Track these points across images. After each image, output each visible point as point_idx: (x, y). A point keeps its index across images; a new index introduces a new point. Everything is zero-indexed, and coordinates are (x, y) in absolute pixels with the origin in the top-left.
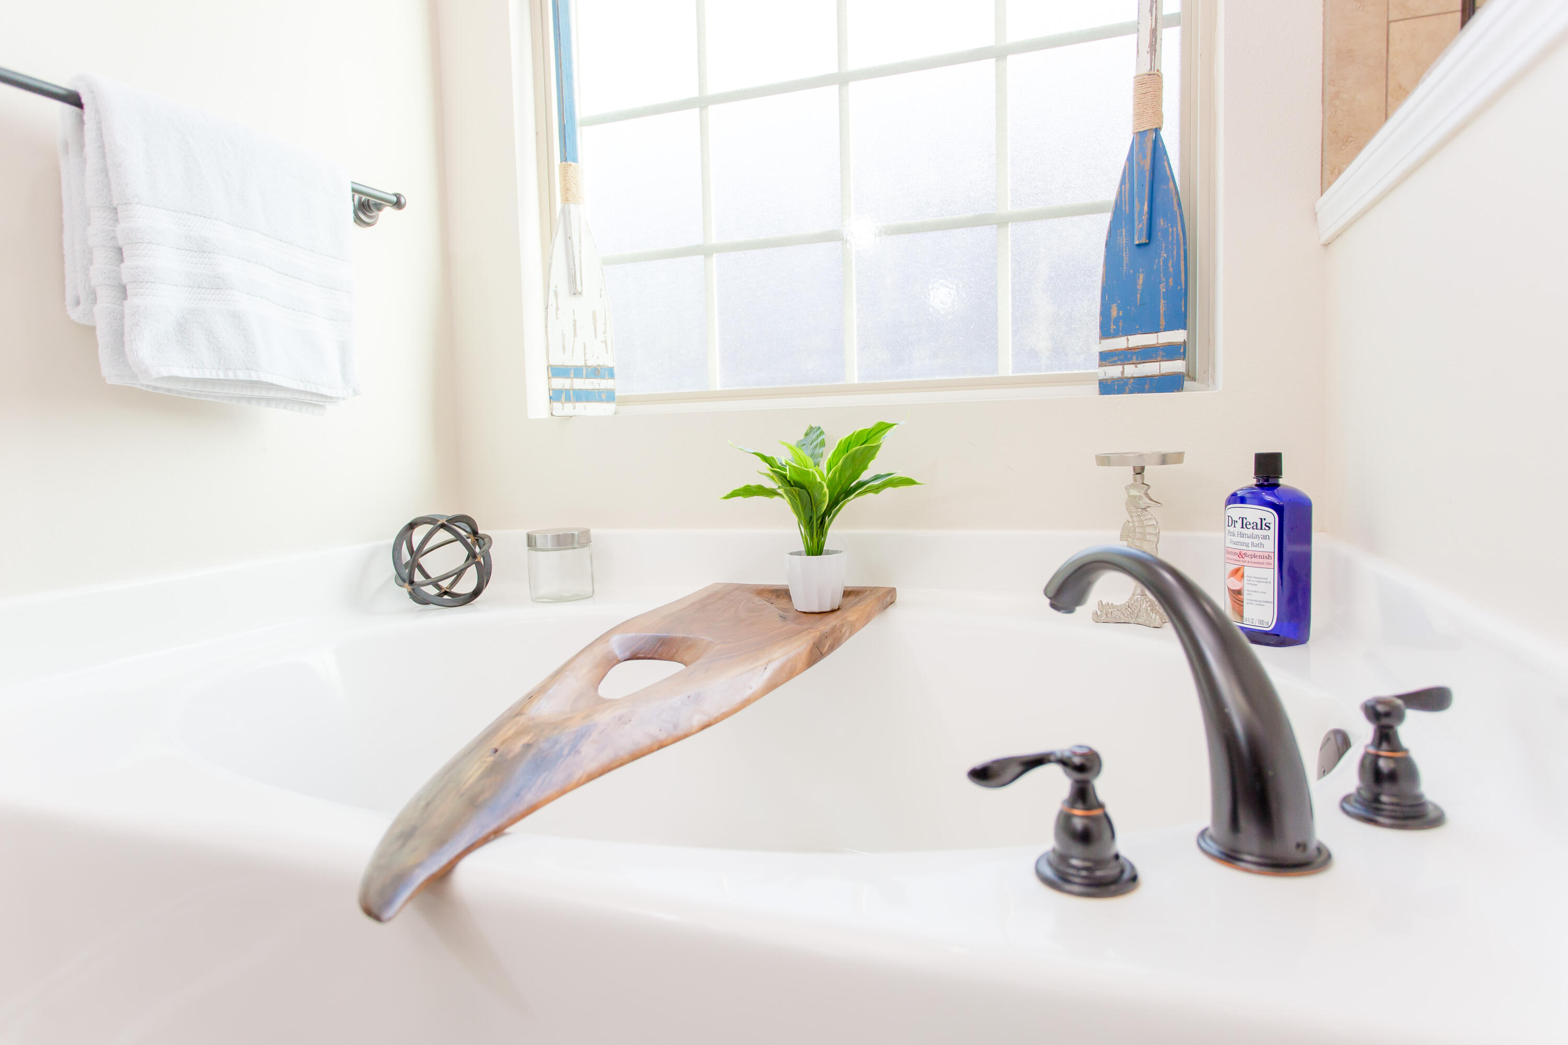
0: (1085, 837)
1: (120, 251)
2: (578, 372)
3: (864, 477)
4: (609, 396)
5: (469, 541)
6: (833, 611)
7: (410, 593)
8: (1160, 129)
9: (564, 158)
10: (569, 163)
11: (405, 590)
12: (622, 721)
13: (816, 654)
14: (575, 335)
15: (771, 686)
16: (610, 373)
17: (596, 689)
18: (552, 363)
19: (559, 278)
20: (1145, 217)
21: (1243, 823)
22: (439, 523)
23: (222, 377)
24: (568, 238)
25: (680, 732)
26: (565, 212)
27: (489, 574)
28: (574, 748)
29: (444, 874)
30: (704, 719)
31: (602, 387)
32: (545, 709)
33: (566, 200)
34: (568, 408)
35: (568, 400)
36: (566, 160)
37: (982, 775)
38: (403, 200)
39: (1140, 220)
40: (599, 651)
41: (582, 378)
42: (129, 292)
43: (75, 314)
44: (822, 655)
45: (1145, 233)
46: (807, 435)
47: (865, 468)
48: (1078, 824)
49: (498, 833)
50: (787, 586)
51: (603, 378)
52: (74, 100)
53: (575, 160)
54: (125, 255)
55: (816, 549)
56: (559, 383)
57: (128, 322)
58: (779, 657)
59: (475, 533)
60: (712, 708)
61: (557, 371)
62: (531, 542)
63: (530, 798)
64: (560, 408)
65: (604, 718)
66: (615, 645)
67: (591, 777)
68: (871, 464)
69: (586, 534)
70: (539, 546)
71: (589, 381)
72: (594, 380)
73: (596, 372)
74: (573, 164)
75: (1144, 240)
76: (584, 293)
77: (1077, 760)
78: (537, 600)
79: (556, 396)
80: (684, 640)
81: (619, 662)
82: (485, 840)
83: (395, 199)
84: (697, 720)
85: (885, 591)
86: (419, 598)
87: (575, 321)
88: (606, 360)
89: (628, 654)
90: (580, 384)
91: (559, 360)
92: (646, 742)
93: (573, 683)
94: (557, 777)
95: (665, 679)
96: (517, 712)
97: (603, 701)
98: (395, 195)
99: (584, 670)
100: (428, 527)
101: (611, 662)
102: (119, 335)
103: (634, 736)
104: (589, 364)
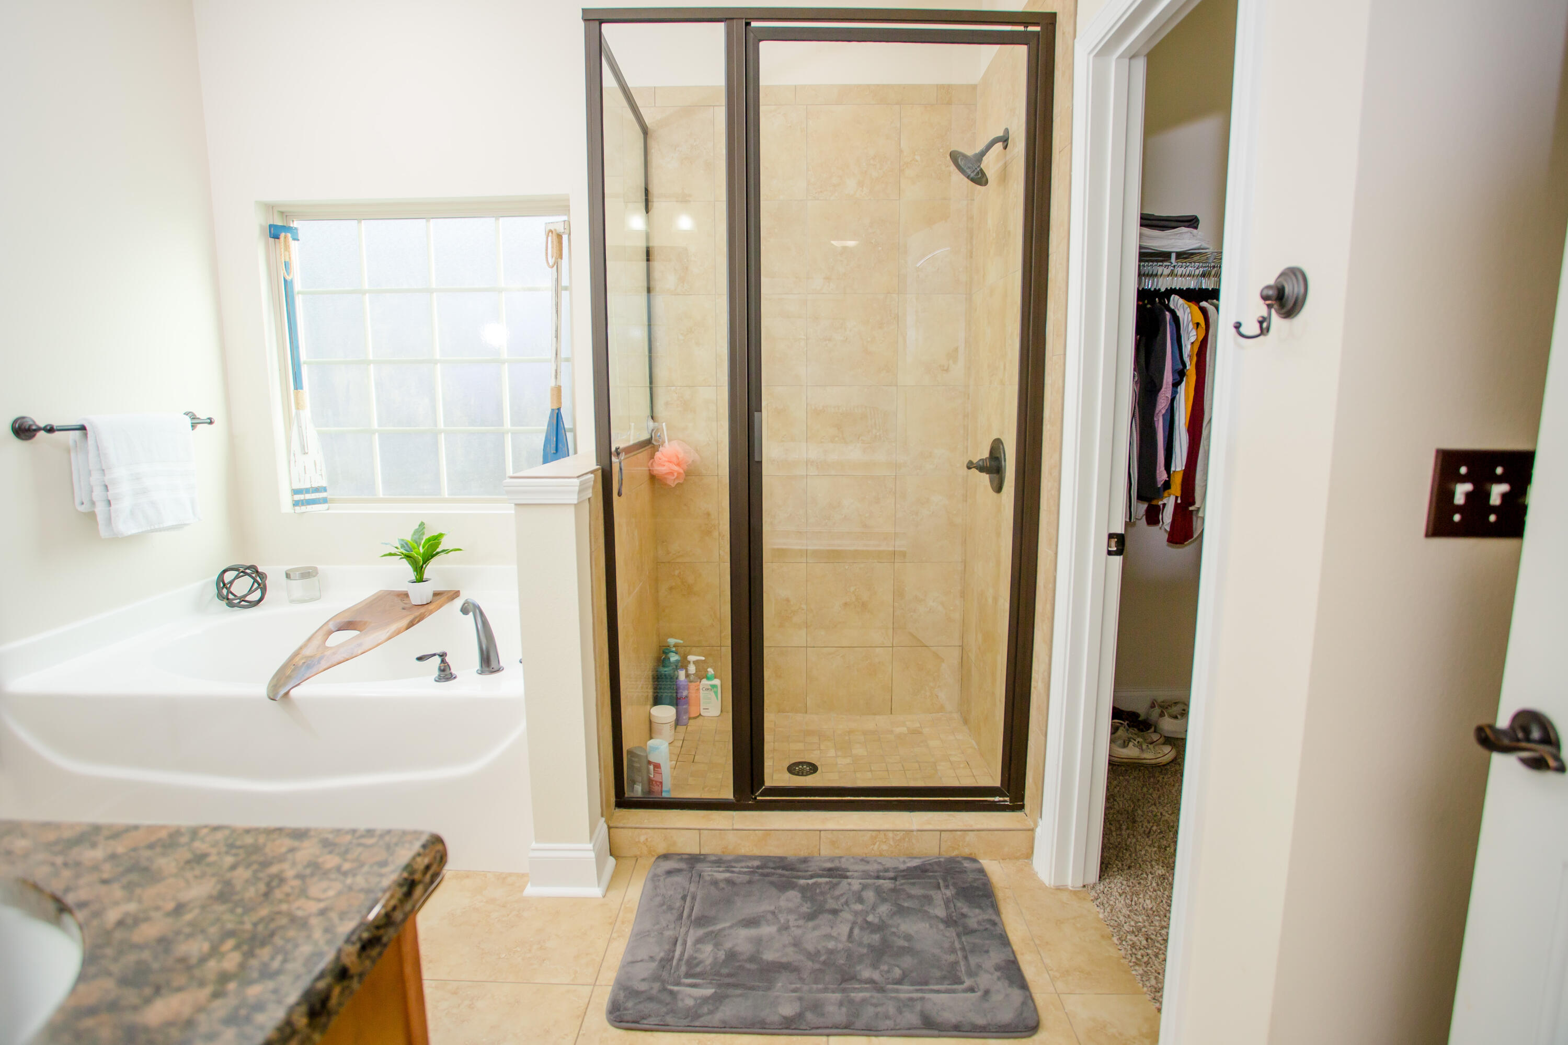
0: (444, 670)
1: (106, 486)
2: (307, 491)
3: (438, 550)
4: (325, 501)
5: (254, 575)
6: (427, 604)
7: (227, 604)
8: (560, 408)
9: (296, 388)
10: (299, 390)
11: (224, 603)
12: (334, 654)
13: (411, 625)
14: (305, 473)
15: (390, 638)
16: (325, 489)
17: (325, 644)
18: (293, 488)
19: (296, 446)
20: (555, 443)
21: (483, 666)
22: (241, 571)
23: (149, 529)
24: (300, 427)
25: (354, 656)
26: (298, 415)
27: (266, 590)
28: (319, 662)
29: (287, 693)
30: (363, 651)
31: (321, 497)
32: (308, 652)
33: (298, 408)
34: (303, 509)
35: (303, 505)
36: (297, 389)
37: (420, 659)
38: (213, 420)
39: (553, 444)
40: (326, 628)
41: (309, 493)
42: (112, 503)
43: (81, 509)
44: (413, 625)
45: (554, 449)
46: (420, 526)
47: (438, 547)
48: (442, 668)
49: (299, 684)
50: (407, 591)
51: (322, 492)
52: (83, 428)
53: (302, 388)
54: (109, 488)
55: (420, 579)
56: (297, 497)
57: (113, 515)
58: (394, 627)
59: (257, 572)
60: (365, 647)
61: (296, 492)
62: (288, 576)
63: (307, 676)
64: (298, 509)
65: (328, 653)
66: (331, 626)
67: (325, 670)
68: (440, 546)
69: (315, 569)
70: (292, 578)
71: (313, 495)
72: (317, 494)
73: (317, 490)
74: (301, 391)
75: (555, 452)
76: (309, 453)
77: (441, 654)
78: (293, 601)
79: (296, 504)
80: (360, 622)
81: (334, 632)
82: (296, 686)
83: (209, 421)
84: (360, 652)
85: (453, 593)
86: (231, 604)
87: (305, 466)
88: (323, 483)
89: (336, 629)
90: (308, 496)
91: (297, 486)
92: (342, 659)
93: (316, 642)
94: (314, 670)
95: (353, 638)
96: (296, 654)
97: (328, 647)
98: (209, 419)
99: (319, 637)
100: (235, 573)
101: (330, 633)
102: (109, 520)
103: (339, 657)
104: (313, 486)
